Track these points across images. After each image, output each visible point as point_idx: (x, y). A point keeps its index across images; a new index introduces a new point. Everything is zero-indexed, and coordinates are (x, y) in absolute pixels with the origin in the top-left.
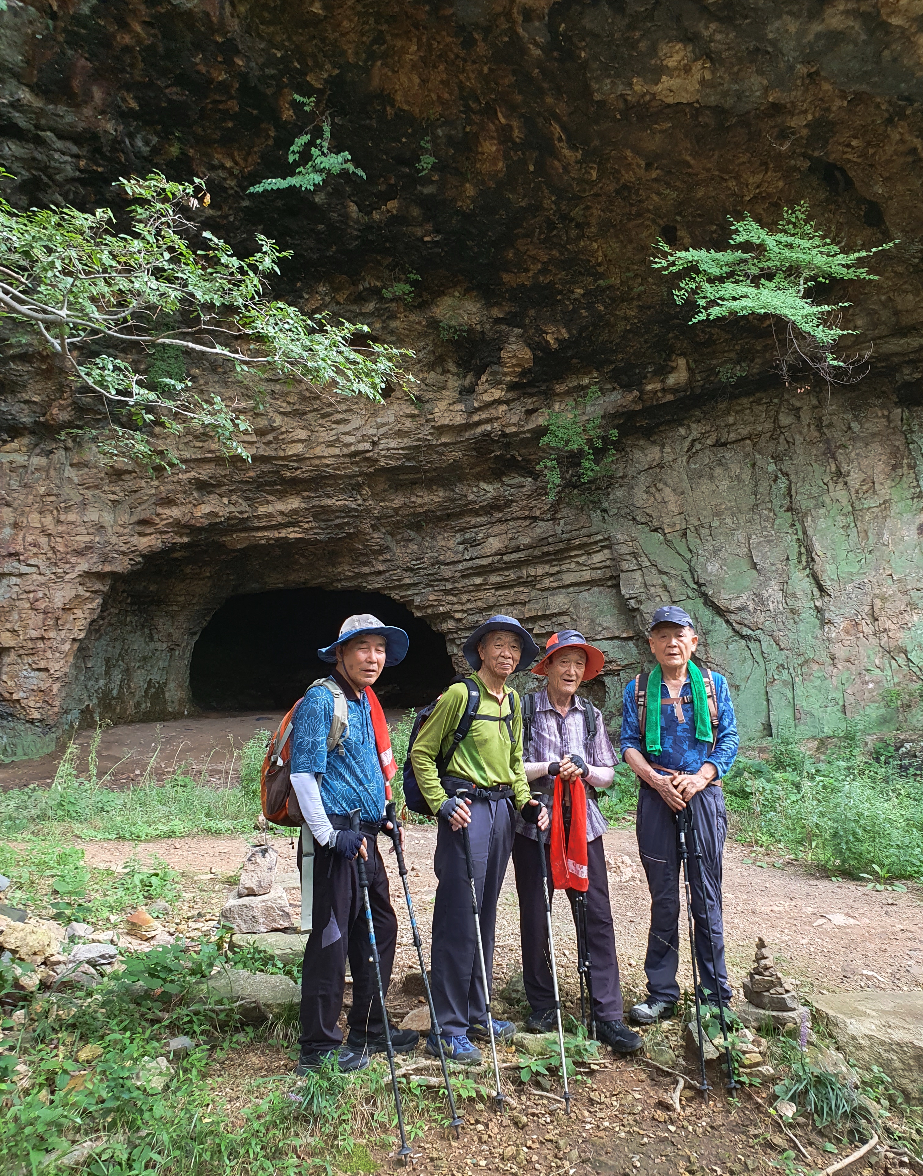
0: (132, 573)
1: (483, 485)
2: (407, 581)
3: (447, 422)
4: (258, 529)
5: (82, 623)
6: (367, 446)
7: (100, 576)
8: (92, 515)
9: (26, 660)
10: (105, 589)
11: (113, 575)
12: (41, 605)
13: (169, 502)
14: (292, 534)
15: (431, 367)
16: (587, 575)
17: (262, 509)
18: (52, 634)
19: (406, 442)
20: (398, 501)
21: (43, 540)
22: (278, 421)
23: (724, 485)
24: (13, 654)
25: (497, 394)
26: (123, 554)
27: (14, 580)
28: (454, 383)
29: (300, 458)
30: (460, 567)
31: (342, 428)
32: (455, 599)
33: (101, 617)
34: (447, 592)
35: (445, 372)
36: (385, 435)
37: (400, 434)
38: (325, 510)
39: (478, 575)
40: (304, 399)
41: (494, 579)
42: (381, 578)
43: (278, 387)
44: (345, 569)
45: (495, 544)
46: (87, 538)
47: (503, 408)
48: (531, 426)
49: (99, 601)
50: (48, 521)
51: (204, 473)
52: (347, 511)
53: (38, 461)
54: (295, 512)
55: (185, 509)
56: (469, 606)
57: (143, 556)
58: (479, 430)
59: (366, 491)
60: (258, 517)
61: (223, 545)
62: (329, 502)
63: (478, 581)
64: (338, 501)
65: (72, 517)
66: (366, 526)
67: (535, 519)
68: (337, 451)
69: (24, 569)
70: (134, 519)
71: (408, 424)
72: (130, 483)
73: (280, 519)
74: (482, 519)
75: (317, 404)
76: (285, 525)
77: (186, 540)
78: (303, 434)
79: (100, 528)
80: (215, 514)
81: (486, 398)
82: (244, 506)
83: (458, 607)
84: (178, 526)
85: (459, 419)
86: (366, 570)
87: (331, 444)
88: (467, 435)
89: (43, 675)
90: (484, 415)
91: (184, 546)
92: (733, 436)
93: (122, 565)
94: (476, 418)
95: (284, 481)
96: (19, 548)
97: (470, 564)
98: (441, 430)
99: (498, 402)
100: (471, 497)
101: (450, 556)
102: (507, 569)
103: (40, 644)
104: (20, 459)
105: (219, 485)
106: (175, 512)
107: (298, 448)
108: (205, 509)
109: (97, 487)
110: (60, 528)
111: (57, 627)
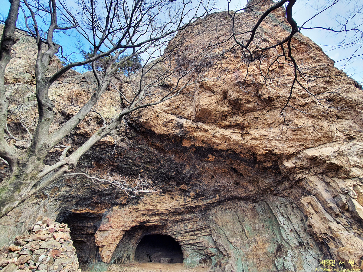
0: (129, 230)
1: (188, 215)
2: (175, 234)
3: (182, 204)
4: (151, 222)
5: (119, 240)
6: (169, 208)
7: (124, 231)
8: (125, 219)
9: (108, 248)
10: (124, 233)
11: (126, 231)
12: (113, 236)
13: (137, 217)
14: (156, 224)
15: (180, 195)
16: (206, 234)
17: (152, 219)
18: (113, 243)
19: (175, 207)
20: (174, 218)
21: (116, 224)
22: (156, 204)
23: (228, 217)
24: (106, 246)
25: (190, 200)
26: (128, 227)
27: (110, 231)
28: (183, 198)
29: (159, 210)
30: (184, 231)
31: (166, 205)
32: (183, 238)
33: (122, 239)
34: (182, 236)
35: (182, 196)
36: (172, 206)
37: (174, 206)
38: (162, 219)
39: (187, 233)
40: (160, 200)
41: (190, 234)
42: (170, 233)
43: (157, 198)
44: (164, 231)
45: (190, 227)
46: (123, 224)
47: (191, 202)
48: (195, 205)
49: (123, 236)
50: (118, 220)
51: (143, 212)
52: (165, 220)
53: (119, 210)
54: (157, 219)
55: (140, 219)
56: (185, 240)
57: (132, 227)
58: (187, 206)
59: (169, 216)
60: (151, 220)
61: (145, 225)
62: (162, 218)
63: (187, 234)
64: (164, 218)
65: (122, 219)
66: (168, 223)
67: (197, 222)
68: (164, 209)
69: (112, 229)
70: (131, 220)
71: (176, 204)
72: (132, 214)
73: (155, 221)
74: (188, 222)
75: (162, 201)
76: (155, 222)
77: (139, 224)
78: (160, 206)
79: (126, 222)
80: (144, 220)
81: (188, 200)
82: (149, 218)
83: (183, 240)
84: (138, 222)
85: (184, 204)
86: (168, 231)
87: (164, 208)
88: (185, 206)
89: (109, 251)
90: (188, 203)
91: (139, 226)
92: (228, 208)
93: (128, 229)
94: (186, 203)
95: (156, 214)
96: (112, 225)
97: (186, 230)
98: (181, 205)
99: (190, 201)
100: (186, 217)
101: (182, 229)
102: (192, 232)
103: (111, 245)
104: (117, 209)
105: (146, 214)
106: (138, 219)
107: (159, 208)
108: (143, 219)
109: (127, 214)
110: (120, 222)
111: (114, 241)
